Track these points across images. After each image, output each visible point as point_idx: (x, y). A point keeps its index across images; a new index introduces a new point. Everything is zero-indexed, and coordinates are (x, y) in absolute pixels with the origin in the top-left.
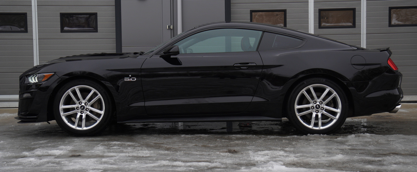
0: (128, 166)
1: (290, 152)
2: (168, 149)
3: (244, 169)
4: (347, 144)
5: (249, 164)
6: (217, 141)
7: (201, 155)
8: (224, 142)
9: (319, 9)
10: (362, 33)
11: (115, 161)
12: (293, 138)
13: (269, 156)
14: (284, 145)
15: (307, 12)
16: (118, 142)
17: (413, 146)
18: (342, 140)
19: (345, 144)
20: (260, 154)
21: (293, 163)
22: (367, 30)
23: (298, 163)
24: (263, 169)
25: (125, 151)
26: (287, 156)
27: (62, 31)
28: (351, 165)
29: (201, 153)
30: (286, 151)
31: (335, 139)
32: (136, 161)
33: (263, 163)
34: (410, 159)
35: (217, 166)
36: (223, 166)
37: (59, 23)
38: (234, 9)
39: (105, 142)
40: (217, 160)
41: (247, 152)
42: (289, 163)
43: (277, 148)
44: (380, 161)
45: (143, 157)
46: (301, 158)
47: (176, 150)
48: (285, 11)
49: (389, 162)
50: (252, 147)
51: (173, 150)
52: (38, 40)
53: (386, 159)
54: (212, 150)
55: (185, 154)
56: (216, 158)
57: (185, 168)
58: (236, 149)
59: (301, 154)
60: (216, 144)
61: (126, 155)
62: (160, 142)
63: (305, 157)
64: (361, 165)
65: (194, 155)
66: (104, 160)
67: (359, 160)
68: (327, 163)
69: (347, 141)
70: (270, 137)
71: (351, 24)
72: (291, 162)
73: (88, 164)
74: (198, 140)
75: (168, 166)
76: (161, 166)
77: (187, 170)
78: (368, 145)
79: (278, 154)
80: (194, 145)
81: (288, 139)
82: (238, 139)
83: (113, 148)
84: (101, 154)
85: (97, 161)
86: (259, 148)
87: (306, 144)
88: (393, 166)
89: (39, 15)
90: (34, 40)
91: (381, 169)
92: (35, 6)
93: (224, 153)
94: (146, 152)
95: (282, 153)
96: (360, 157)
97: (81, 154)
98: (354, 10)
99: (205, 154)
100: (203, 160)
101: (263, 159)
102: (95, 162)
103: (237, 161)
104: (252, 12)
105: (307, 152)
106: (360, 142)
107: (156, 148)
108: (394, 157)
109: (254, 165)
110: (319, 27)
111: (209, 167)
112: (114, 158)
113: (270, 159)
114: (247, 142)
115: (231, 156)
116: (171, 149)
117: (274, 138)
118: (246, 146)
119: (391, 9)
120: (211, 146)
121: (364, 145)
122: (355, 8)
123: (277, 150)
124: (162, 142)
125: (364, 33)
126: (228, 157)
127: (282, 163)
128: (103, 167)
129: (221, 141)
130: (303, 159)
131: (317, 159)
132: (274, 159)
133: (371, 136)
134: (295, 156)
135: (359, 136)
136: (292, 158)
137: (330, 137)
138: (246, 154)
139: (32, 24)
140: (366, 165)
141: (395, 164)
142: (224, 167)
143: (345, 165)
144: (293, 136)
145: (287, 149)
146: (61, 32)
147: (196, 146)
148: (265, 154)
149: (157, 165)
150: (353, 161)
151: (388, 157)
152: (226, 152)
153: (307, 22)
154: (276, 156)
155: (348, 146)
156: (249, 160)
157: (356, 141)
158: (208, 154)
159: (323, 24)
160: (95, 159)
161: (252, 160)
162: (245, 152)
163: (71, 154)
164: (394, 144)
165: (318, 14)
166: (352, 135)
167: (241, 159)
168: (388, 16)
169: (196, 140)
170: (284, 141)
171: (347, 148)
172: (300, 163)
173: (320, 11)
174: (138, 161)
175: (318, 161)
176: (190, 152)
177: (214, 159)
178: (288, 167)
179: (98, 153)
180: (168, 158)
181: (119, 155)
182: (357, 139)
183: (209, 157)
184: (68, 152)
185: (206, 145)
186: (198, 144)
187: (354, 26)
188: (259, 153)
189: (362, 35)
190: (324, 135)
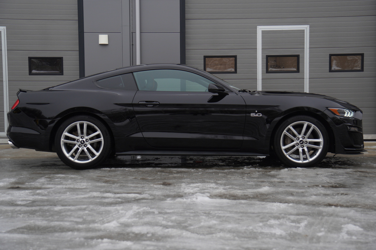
0: (58, 197)
1: (221, 184)
2: (106, 182)
3: (169, 200)
4: (278, 177)
5: (177, 195)
6: (158, 174)
7: (135, 187)
8: (164, 175)
9: (267, 56)
10: (305, 78)
11: (49, 193)
12: (230, 171)
13: (199, 188)
14: (218, 178)
15: (255, 58)
16: (62, 174)
17: (338, 179)
18: (275, 174)
19: (275, 178)
20: (191, 187)
21: (220, 194)
22: (309, 75)
23: (224, 194)
24: (187, 200)
25: (64, 183)
26: (216, 188)
27: (30, 73)
28: (274, 196)
29: (136, 186)
30: (217, 184)
31: (269, 173)
32: (68, 193)
33: (191, 194)
34: (331, 190)
35: (145, 197)
36: (150, 198)
37: (27, 66)
38: (188, 54)
39: (51, 175)
40: (148, 192)
41: (179, 184)
42: (215, 194)
43: (210, 181)
44: (302, 192)
45: (79, 189)
46: (229, 190)
47: (114, 182)
48: (235, 57)
49: (311, 193)
50: (187, 180)
51: (111, 182)
52: (7, 82)
53: (309, 191)
54: (148, 183)
55: (121, 186)
56: (148, 190)
57: (113, 200)
58: (171, 181)
59: (230, 187)
60: (155, 177)
61: (63, 187)
62: (103, 175)
63: (233, 189)
64: (283, 196)
65: (129, 187)
66: (38, 191)
67: (283, 192)
68: (252, 195)
69: (278, 175)
70: (209, 171)
71: (295, 69)
72: (218, 194)
73: (21, 195)
74: (140, 173)
75: (98, 197)
76: (91, 197)
77: (114, 201)
78: (297, 178)
79: (209, 186)
80: (133, 177)
81: (225, 173)
82: (178, 172)
83: (54, 181)
84: (39, 186)
85: (31, 193)
86: (194, 181)
87: (240, 177)
88: (312, 197)
89: (9, 59)
90: (4, 82)
91: (301, 200)
92: (5, 50)
93: (158, 186)
94: (84, 185)
95: (213, 185)
96: (285, 189)
97: (20, 186)
98: (298, 56)
99: (140, 186)
100: (135, 192)
101: (192, 191)
102: (28, 194)
103: (167, 192)
104: (205, 57)
105: (237, 184)
106: (290, 175)
107: (96, 181)
108: (317, 189)
109: (181, 196)
110: (266, 72)
111: (137, 198)
112: (48, 190)
113: (199, 191)
114: (185, 175)
115: (163, 188)
116: (109, 182)
117: (212, 171)
118: (182, 179)
119: (331, 55)
120: (150, 178)
121: (293, 179)
122: (299, 55)
123: (209, 182)
124: (105, 175)
125: (307, 78)
126: (160, 189)
127: (209, 195)
128: (33, 198)
129: (161, 174)
130: (230, 191)
131: (243, 191)
132: (203, 191)
133: (303, 170)
134: (224, 188)
135: (292, 170)
136: (221, 190)
137: (265, 171)
138: (178, 186)
139: (3, 66)
140: (288, 196)
141: (315, 195)
142: (152, 198)
143: (268, 197)
144: (231, 170)
145: (219, 182)
146: (29, 75)
147: (135, 178)
148: (197, 187)
149: (88, 196)
150: (278, 193)
151: (311, 189)
152: (161, 184)
153: (256, 67)
154: (206, 188)
155: (278, 179)
156: (179, 192)
157: (287, 175)
158: (142, 186)
159: (270, 69)
160: (30, 191)
161: (181, 191)
162: (178, 184)
163: (10, 186)
164: (320, 177)
165: (266, 59)
166: (285, 168)
167: (172, 190)
168: (329, 62)
169: (138, 174)
170: (220, 174)
171: (276, 181)
172: (227, 195)
173: (268, 57)
174: (71, 193)
175: (244, 192)
176: (126, 184)
177: (146, 191)
178: (213, 198)
179: (37, 185)
180: (102, 190)
181: (56, 187)
182: (289, 172)
183: (141, 189)
184: (8, 184)
185: (145, 178)
186: (137, 177)
187: (298, 71)
188: (192, 185)
189: (305, 79)
190: (259, 169)
